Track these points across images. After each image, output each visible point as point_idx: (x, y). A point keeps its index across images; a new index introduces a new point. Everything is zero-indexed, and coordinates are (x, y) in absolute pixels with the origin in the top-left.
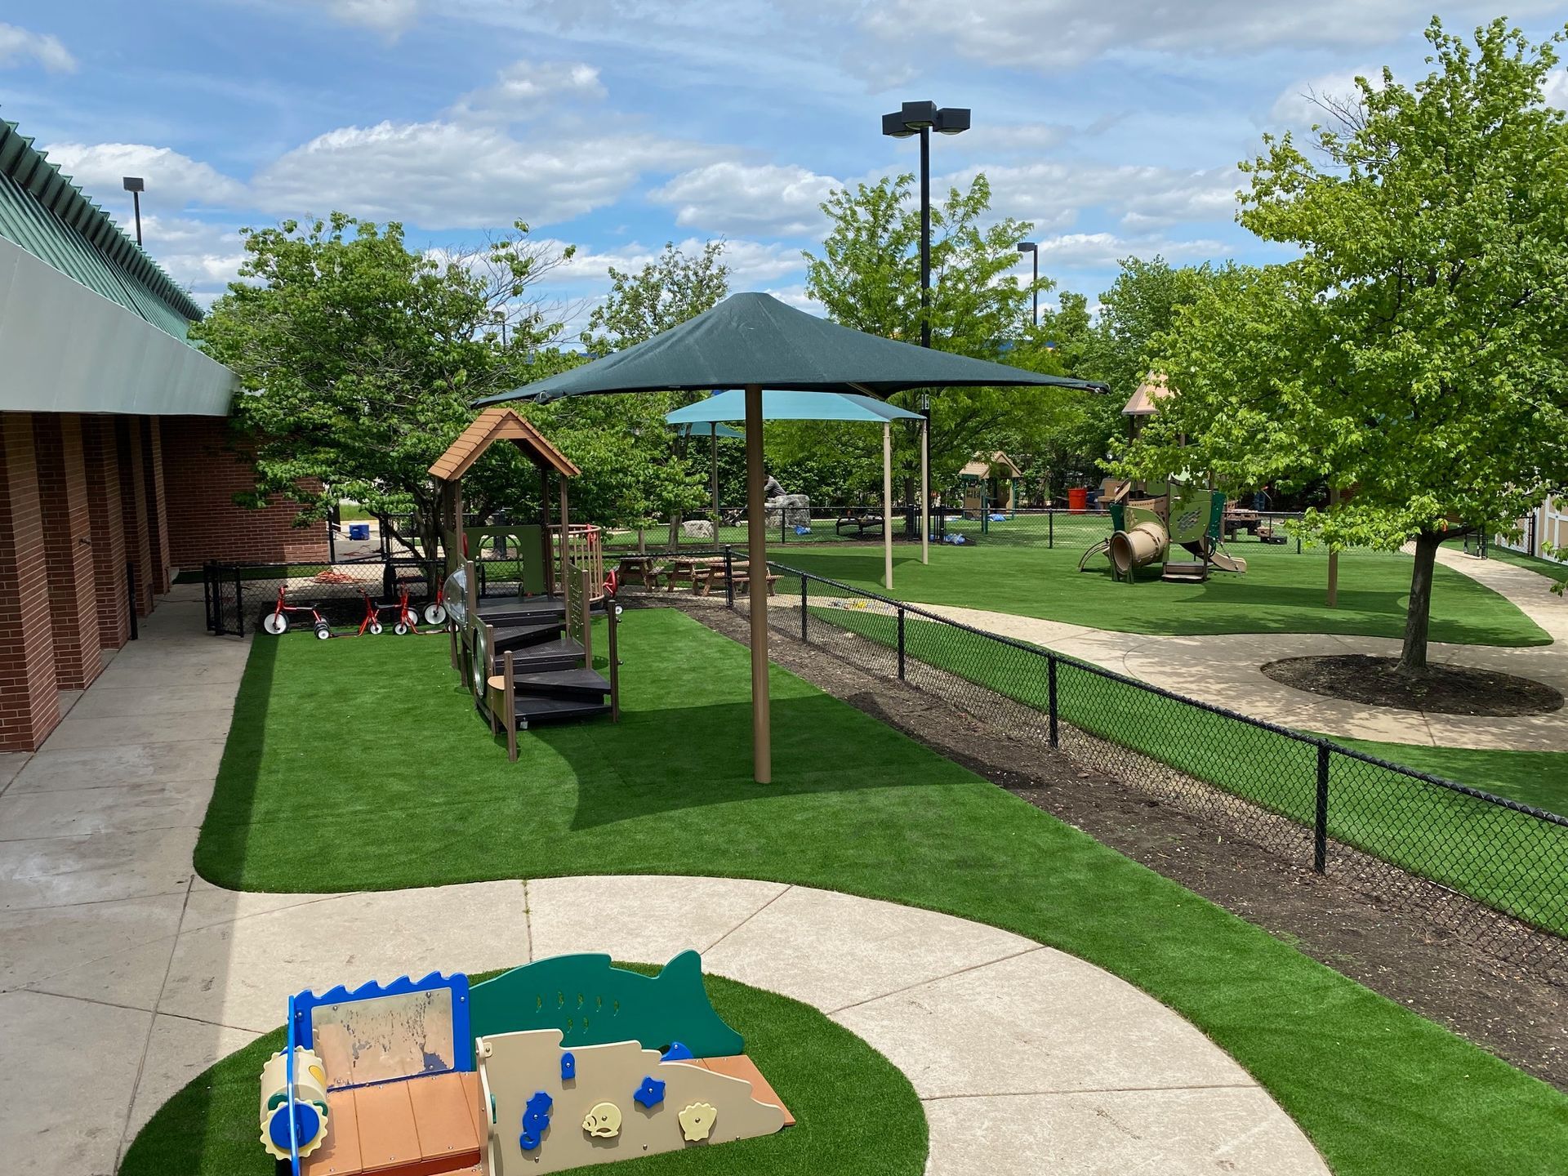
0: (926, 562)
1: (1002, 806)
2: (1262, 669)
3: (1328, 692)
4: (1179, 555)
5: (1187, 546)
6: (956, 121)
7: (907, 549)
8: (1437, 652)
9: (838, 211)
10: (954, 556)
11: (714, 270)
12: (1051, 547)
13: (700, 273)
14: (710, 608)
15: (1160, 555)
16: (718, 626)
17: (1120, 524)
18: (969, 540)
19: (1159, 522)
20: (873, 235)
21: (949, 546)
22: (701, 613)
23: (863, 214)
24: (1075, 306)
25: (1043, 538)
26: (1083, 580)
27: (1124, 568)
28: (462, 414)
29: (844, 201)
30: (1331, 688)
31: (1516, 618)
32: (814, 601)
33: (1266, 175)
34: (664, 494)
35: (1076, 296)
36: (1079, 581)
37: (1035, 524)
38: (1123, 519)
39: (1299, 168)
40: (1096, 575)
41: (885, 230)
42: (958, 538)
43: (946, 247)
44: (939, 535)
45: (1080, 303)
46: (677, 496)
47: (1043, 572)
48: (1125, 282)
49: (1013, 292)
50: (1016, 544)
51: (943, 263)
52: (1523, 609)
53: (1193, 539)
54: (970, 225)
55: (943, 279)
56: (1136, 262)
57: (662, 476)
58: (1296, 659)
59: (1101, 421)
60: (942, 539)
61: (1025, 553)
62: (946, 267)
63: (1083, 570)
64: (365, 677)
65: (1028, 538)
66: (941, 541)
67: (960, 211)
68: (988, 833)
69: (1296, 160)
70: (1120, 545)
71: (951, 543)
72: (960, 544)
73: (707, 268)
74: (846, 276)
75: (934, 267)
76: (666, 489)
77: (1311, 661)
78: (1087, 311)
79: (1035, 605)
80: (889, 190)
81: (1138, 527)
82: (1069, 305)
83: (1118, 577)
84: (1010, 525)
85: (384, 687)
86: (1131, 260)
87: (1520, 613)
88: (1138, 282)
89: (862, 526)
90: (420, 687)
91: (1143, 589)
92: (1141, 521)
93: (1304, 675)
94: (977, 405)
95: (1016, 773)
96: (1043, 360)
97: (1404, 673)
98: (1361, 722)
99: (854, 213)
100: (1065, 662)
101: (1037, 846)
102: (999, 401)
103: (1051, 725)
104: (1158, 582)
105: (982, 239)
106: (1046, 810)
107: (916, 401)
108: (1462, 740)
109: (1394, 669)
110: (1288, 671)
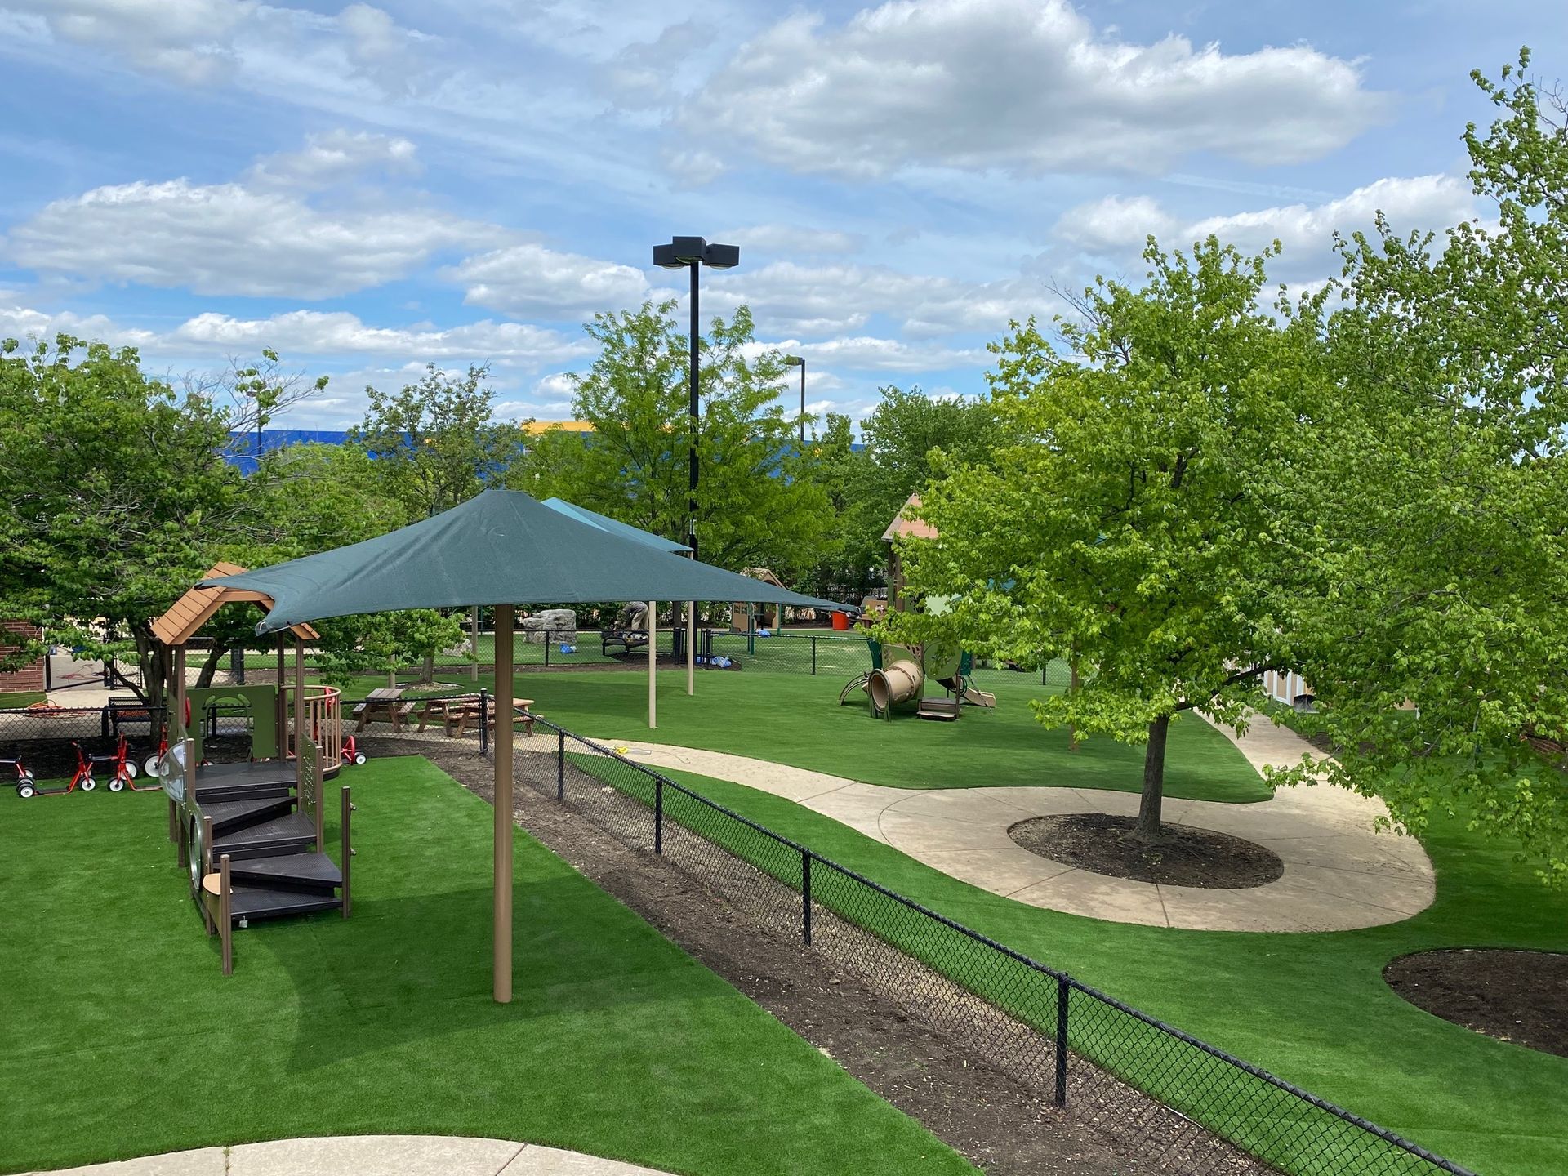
0: (691, 693)
1: (752, 1026)
2: (1009, 830)
3: (1071, 859)
4: (933, 691)
5: (942, 682)
7: (673, 674)
9: (603, 333)
10: (717, 683)
12: (814, 673)
14: (462, 754)
16: (469, 779)
17: (878, 662)
18: (735, 666)
19: (913, 660)
20: (639, 360)
21: (715, 671)
22: (452, 761)
23: (630, 342)
26: (844, 716)
27: (882, 705)
28: (194, 558)
30: (1073, 854)
32: (572, 745)
33: (1013, 357)
34: (417, 636)
36: (839, 718)
38: (881, 656)
40: (855, 709)
41: (653, 356)
42: (723, 662)
43: (713, 373)
44: (705, 658)
46: (430, 637)
47: (805, 705)
49: (780, 424)
50: (780, 669)
51: (710, 390)
53: (946, 676)
55: (710, 407)
57: (415, 616)
58: (1041, 818)
60: (708, 662)
61: (789, 681)
62: (713, 394)
63: (844, 703)
64: (68, 853)
65: (790, 659)
66: (708, 666)
68: (737, 1065)
70: (879, 683)
71: (717, 666)
72: (726, 668)
75: (702, 394)
76: (418, 630)
77: (1055, 821)
79: (796, 749)
81: (895, 665)
83: (876, 714)
84: (775, 644)
85: (88, 868)
90: (131, 868)
91: (902, 728)
92: (897, 659)
93: (1048, 838)
94: (742, 532)
95: (769, 978)
96: (806, 492)
97: (1140, 839)
98: (1101, 897)
99: (620, 339)
100: (818, 859)
101: (785, 1080)
102: (762, 529)
103: (805, 911)
104: (914, 719)
105: (749, 367)
106: (796, 1029)
107: (684, 523)
108: (1193, 918)
109: (1130, 834)
110: (1033, 833)
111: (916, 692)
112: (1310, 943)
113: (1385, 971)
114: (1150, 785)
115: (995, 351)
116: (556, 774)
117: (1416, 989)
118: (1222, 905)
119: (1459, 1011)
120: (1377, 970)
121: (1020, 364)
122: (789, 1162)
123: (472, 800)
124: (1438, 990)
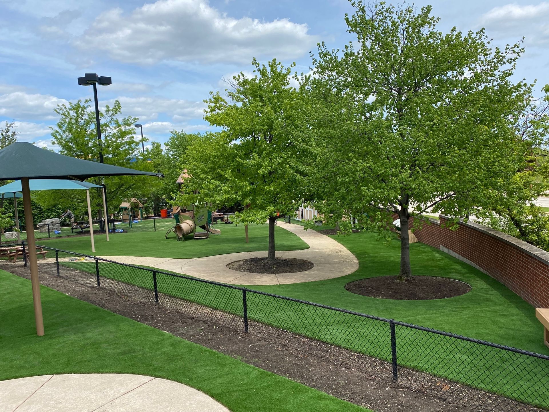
0: (108, 241)
1: (138, 328)
2: (227, 266)
3: (248, 271)
4: (199, 230)
5: (201, 227)
6: (106, 81)
7: (100, 236)
8: (278, 254)
9: (61, 112)
10: (118, 237)
11: (10, 133)
12: (155, 231)
13: (4, 134)
14: (16, 267)
15: (192, 231)
16: (20, 274)
17: (178, 221)
18: (125, 231)
19: (191, 220)
20: (77, 120)
21: (117, 234)
22: (13, 270)
23: (73, 113)
24: (157, 147)
25: (153, 228)
26: (167, 242)
27: (181, 236)
29: (63, 108)
30: (248, 269)
31: (300, 241)
32: (61, 260)
33: (213, 105)
35: (157, 143)
37: (149, 223)
38: (179, 219)
39: (222, 103)
40: (171, 239)
41: (82, 119)
42: (120, 230)
43: (106, 125)
44: (113, 230)
45: (159, 145)
47: (152, 240)
48: (173, 139)
49: (134, 142)
50: (142, 231)
51: (106, 131)
52: (301, 238)
53: (202, 224)
54: (115, 118)
55: (106, 137)
56: (176, 132)
58: (237, 261)
59: (169, 186)
60: (114, 231)
61: (146, 234)
62: (107, 133)
63: (167, 238)
65: (146, 228)
66: (114, 232)
67: (111, 113)
68: (134, 339)
69: (222, 100)
70: (179, 228)
71: (118, 232)
72: (122, 232)
73: (7, 132)
74: (68, 136)
75: (103, 132)
77: (242, 261)
78: (161, 148)
79: (150, 252)
80: (82, 104)
81: (184, 222)
82: (155, 146)
83: (179, 239)
84: (140, 224)
86: (174, 131)
87: (301, 239)
88: (177, 138)
89: (82, 229)
91: (188, 243)
92: (185, 220)
93: (240, 266)
94: (123, 182)
95: (144, 315)
96: (146, 165)
97: (269, 262)
98: (257, 280)
99: (68, 113)
100: (159, 272)
101: (151, 341)
102: (131, 180)
103: (156, 296)
104: (193, 240)
105: (120, 123)
106: (155, 327)
107: (100, 181)
108: (287, 281)
109: (267, 261)
110: (235, 266)
111: (193, 231)
112: (323, 283)
113: (345, 287)
114: (271, 244)
115: (207, 102)
116: (56, 269)
117: (354, 290)
118: (295, 277)
119: (367, 293)
120: (343, 287)
121: (215, 107)
122: (155, 363)
123: (22, 279)
124: (360, 289)
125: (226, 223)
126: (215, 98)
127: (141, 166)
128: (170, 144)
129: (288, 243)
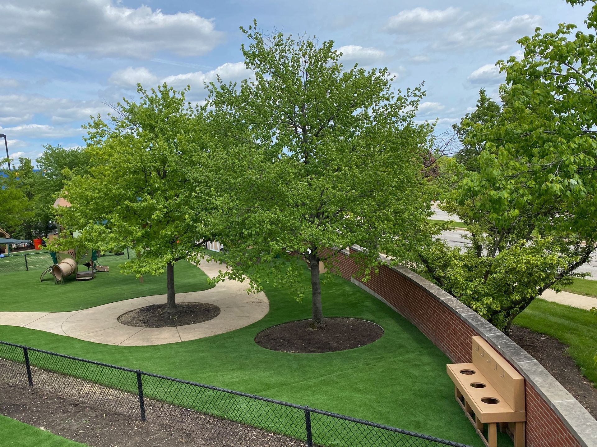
2: (117, 319)
3: (143, 325)
4: (82, 269)
5: (85, 265)
8: (180, 298)
12: (27, 270)
17: (56, 261)
19: (72, 258)
24: (26, 163)
25: (24, 265)
26: (42, 286)
27: (59, 278)
30: (144, 323)
31: (204, 277)
33: (94, 130)
35: (26, 159)
37: (18, 259)
38: (56, 258)
39: (105, 128)
40: (48, 282)
45: (28, 162)
47: (24, 284)
48: (46, 154)
50: (11, 271)
52: (206, 272)
53: (87, 262)
56: (50, 147)
58: (130, 311)
59: (43, 211)
61: (16, 275)
63: (42, 280)
65: (16, 266)
69: (104, 125)
70: (57, 269)
77: (136, 311)
78: (32, 164)
81: (63, 261)
82: (23, 163)
83: (58, 283)
84: (8, 260)
86: (48, 145)
87: (205, 274)
88: (51, 155)
91: (69, 286)
92: (64, 259)
93: (134, 318)
96: (12, 192)
97: (169, 311)
98: (155, 337)
100: (31, 350)
103: (28, 372)
104: (75, 282)
106: (28, 422)
108: (190, 336)
109: (165, 310)
110: (128, 318)
111: (74, 271)
112: (231, 336)
113: (255, 339)
114: (170, 290)
115: (85, 128)
117: (265, 342)
118: (200, 329)
119: (278, 346)
120: (253, 339)
121: (97, 133)
124: (272, 341)
125: (116, 254)
126: (95, 123)
127: (5, 193)
128: (43, 161)
129: (191, 281)
